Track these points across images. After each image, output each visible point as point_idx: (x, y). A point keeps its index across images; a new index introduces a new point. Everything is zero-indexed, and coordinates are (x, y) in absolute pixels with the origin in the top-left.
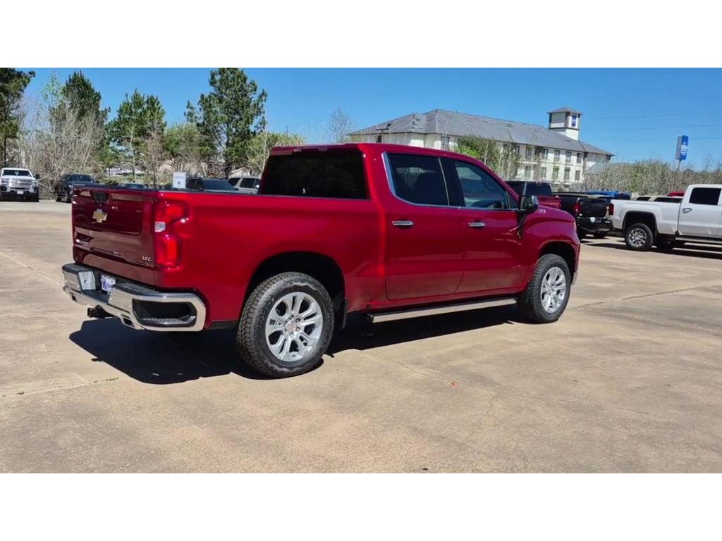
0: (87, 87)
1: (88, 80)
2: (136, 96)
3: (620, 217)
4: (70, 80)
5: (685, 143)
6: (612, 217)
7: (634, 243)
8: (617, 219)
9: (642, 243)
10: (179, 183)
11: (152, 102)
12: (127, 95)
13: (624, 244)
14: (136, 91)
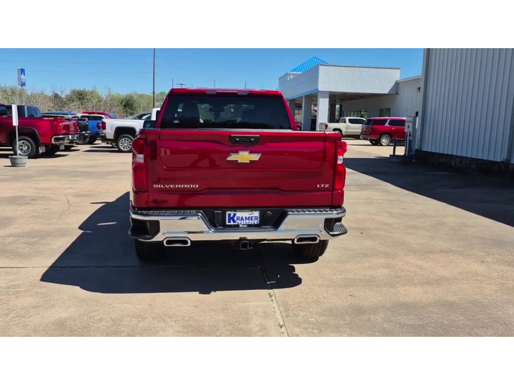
3: (111, 130)
5: (23, 74)
6: (104, 131)
7: (124, 148)
8: (109, 132)
9: (129, 147)
13: (117, 149)
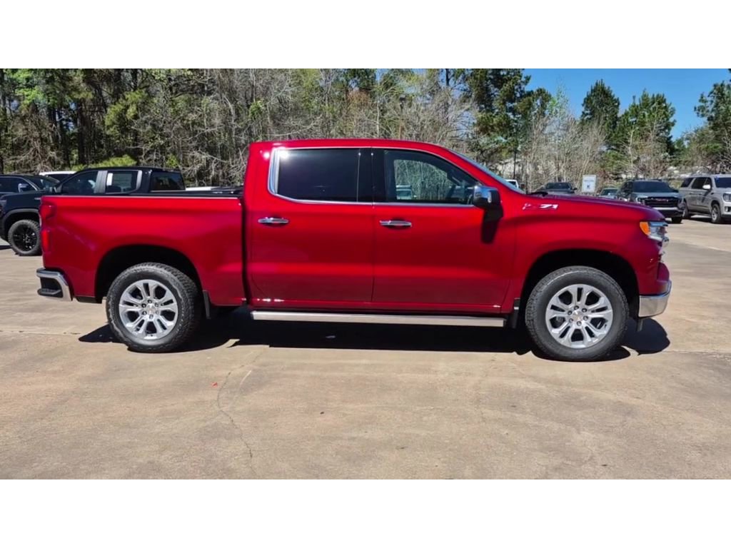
0: (607, 94)
1: (609, 88)
2: (645, 97)
4: (592, 90)
10: (588, 186)
11: (661, 100)
12: (634, 97)
14: (644, 92)
